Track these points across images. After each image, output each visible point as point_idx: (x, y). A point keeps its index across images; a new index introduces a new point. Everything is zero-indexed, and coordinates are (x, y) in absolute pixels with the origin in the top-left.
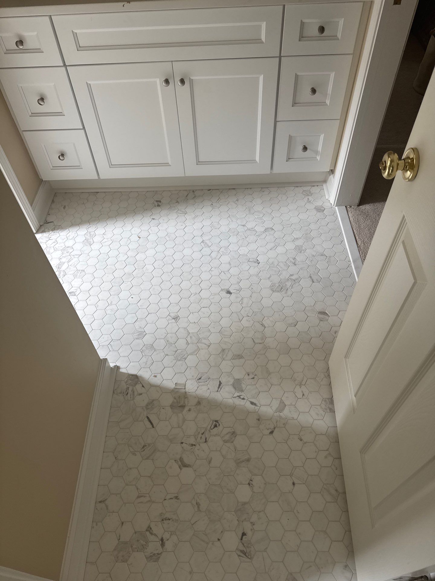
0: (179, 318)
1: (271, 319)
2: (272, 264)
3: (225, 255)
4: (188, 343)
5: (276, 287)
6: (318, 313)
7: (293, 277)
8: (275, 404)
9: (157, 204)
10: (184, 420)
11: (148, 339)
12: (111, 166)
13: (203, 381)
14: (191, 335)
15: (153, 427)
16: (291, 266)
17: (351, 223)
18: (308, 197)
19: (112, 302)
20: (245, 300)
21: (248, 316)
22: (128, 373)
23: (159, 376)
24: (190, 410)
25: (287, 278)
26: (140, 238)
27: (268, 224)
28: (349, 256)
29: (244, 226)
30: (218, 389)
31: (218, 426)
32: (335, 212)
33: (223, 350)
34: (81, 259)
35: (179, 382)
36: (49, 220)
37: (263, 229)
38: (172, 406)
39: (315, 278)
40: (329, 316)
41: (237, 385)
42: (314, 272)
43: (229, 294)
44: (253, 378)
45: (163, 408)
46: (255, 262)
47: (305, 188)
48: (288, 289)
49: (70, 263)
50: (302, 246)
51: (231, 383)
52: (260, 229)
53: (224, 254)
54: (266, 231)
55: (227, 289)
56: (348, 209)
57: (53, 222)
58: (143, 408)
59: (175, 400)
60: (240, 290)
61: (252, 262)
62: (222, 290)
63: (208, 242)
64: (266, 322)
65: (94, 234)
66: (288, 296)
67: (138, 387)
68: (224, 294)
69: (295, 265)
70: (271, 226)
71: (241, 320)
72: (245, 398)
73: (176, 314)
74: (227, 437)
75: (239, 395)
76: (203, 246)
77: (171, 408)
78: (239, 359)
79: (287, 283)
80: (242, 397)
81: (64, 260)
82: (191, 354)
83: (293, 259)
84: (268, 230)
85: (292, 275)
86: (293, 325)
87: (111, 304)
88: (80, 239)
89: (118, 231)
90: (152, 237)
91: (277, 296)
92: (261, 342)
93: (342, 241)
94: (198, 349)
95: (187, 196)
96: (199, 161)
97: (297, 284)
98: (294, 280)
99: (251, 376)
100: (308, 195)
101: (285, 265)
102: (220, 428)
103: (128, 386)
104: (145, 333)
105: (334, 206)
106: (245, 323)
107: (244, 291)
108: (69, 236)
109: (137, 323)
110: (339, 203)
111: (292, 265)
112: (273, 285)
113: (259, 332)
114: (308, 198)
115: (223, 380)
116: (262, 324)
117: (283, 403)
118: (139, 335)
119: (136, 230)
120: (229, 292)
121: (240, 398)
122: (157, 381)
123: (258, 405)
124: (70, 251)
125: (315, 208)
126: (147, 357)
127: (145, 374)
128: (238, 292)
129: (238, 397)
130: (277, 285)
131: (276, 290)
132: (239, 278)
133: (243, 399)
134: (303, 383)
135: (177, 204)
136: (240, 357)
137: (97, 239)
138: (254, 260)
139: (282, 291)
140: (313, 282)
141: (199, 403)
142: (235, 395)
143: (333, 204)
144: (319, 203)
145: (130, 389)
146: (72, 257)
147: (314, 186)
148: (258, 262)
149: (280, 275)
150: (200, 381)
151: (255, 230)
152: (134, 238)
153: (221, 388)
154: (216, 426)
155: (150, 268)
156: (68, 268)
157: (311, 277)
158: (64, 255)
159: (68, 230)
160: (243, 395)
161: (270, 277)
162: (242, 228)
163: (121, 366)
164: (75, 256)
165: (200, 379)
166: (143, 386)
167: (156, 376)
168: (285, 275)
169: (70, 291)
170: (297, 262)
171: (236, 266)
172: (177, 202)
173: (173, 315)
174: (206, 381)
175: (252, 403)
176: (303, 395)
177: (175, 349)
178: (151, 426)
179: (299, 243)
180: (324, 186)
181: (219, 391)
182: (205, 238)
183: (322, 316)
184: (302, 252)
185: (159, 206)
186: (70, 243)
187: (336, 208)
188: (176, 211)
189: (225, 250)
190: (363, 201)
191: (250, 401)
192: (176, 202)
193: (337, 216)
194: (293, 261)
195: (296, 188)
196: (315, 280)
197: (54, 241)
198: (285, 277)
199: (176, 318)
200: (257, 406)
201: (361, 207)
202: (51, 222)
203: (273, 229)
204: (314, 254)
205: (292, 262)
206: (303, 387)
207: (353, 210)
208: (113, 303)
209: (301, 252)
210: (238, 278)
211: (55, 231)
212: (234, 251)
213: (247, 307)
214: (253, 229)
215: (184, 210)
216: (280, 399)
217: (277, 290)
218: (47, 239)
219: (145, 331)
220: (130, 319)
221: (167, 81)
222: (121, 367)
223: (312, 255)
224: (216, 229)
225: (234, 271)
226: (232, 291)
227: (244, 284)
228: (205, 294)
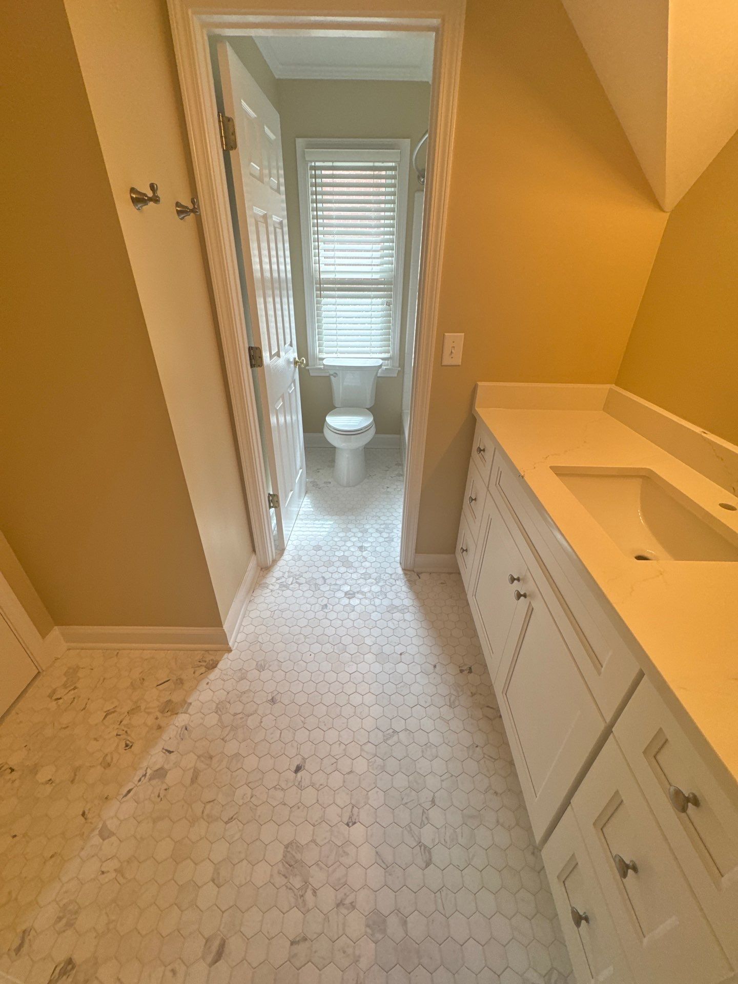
0: (272, 703)
1: (238, 835)
2: (344, 852)
3: (368, 765)
4: (235, 715)
5: (294, 853)
6: (222, 938)
7: (309, 894)
8: (112, 825)
9: (462, 668)
10: (149, 714)
11: (253, 674)
13: (182, 732)
14: (245, 718)
15: (157, 686)
16: (336, 896)
19: (309, 638)
20: (279, 794)
21: (251, 797)
22: (220, 661)
23: (206, 687)
24: (157, 718)
25: (310, 879)
27: (441, 855)
29: (433, 802)
30: (165, 750)
31: (126, 748)
33: (211, 758)
35: (191, 707)
36: (422, 575)
37: (427, 841)
38: (169, 701)
39: (302, 948)
40: (211, 965)
41: (159, 773)
42: (315, 952)
43: (295, 769)
44: (159, 796)
45: (171, 694)
46: (350, 818)
48: (286, 878)
49: (364, 600)
50: (384, 931)
51: (166, 766)
52: (428, 835)
53: (370, 764)
54: (423, 848)
55: (304, 766)
58: (179, 676)
59: (174, 704)
60: (300, 787)
61: (352, 812)
62: (304, 759)
63: (395, 738)
64: (234, 827)
65: (405, 612)
66: (271, 876)
67: (203, 670)
68: (297, 762)
69: (338, 905)
71: (250, 785)
72: (139, 783)
73: (279, 701)
74: (108, 758)
75: (147, 775)
76: (387, 732)
77: (167, 701)
78: (192, 779)
79: (298, 878)
80: (143, 778)
81: (368, 594)
82: (220, 719)
83: (351, 903)
84: (425, 852)
85: (314, 892)
86: (215, 876)
87: (305, 638)
88: (398, 602)
89: (412, 633)
90: (402, 668)
91: (276, 854)
92: (205, 813)
94: (224, 728)
97: (293, 902)
98: (302, 896)
99: (162, 793)
101: (339, 879)
102: (122, 750)
103: (208, 661)
104: (262, 670)
106: (241, 792)
107: (297, 793)
108: (401, 593)
109: (276, 662)
111: (339, 898)
112: (300, 848)
113: (222, 812)
115: (172, 756)
116: (232, 818)
117: (108, 837)
118: (261, 665)
119: (413, 650)
120: (298, 769)
121: (143, 776)
122: (202, 685)
123: (124, 799)
124: (380, 597)
126: (232, 675)
127: (213, 675)
128: (296, 784)
129: (144, 774)
130: (298, 856)
131: (287, 851)
132: (321, 787)
137: (398, 615)
138: (355, 817)
139: (284, 865)
140: (292, 943)
141: (159, 727)
142: (149, 770)
145: (203, 664)
148: (350, 824)
149: (318, 865)
150: (184, 729)
151: (422, 825)
152: (400, 649)
153: (165, 753)
154: (127, 745)
155: (352, 669)
157: (305, 939)
158: (375, 594)
159: (410, 591)
160: (144, 780)
161: (317, 844)
162: (427, 798)
164: (373, 602)
165: (186, 729)
166: (202, 674)
167: (208, 683)
168: (317, 877)
170: (345, 911)
171: (344, 782)
172: (473, 695)
173: (278, 697)
174: (180, 736)
175: (129, 792)
176: (103, 873)
177: (231, 702)
178: (159, 683)
179: (395, 927)
181: (163, 750)
182: (402, 736)
183: (215, 946)
184: (369, 931)
185: (462, 671)
186: (391, 595)
188: (454, 693)
189: (378, 765)
191: (133, 788)
192: (472, 693)
194: (347, 902)
196: (295, 948)
197: (395, 583)
198: (312, 877)
199: (273, 701)
200: (123, 797)
202: (419, 577)
203: (427, 865)
204: (364, 964)
205: (345, 899)
206: (114, 875)
210: (321, 785)
211: (407, 582)
212: (376, 781)
213: (268, 796)
214: (426, 822)
215: (456, 703)
216: (115, 832)
217: (288, 854)
218: (396, 579)
219: (264, 670)
222: (230, 654)
223: (359, 957)
224: (423, 752)
225: (336, 779)
226: (299, 774)
227: (309, 796)
228: (302, 735)
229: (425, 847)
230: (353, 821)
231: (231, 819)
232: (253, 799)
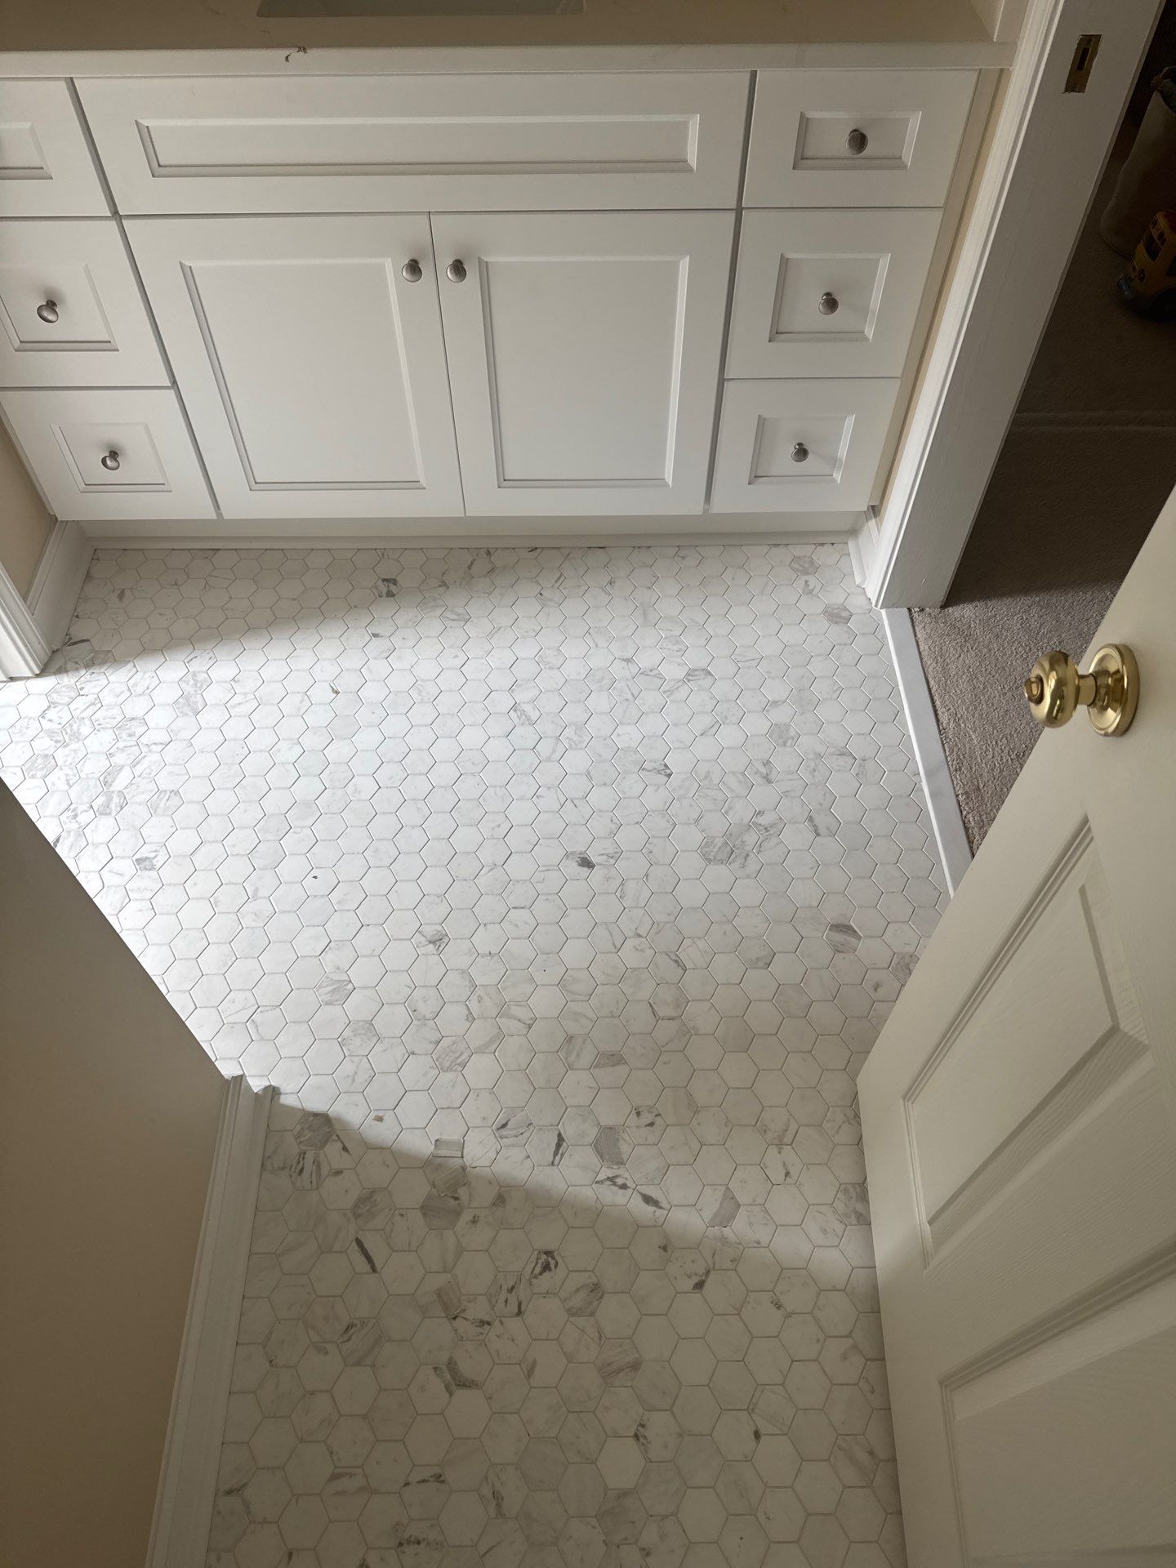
0: (446, 940)
1: (701, 944)
2: (706, 778)
3: (576, 749)
4: (470, 1018)
5: (715, 850)
6: (830, 930)
7: (764, 820)
8: (712, 1202)
9: (384, 590)
10: (460, 1250)
11: (358, 1005)
12: (255, 484)
13: (512, 1132)
14: (479, 991)
15: (374, 1269)
16: (759, 785)
17: (921, 659)
18: (804, 578)
19: (257, 890)
20: (631, 887)
21: (640, 936)
22: (304, 1110)
23: (389, 1117)
24: (474, 1221)
25: (746, 821)
26: (337, 693)
27: (696, 659)
28: (914, 758)
29: (628, 661)
30: (554, 1158)
31: (552, 1266)
32: (879, 626)
33: (570, 1039)
34: (170, 754)
35: (445, 1137)
36: (78, 632)
37: (681, 673)
38: (426, 1209)
39: (821, 821)
40: (859, 938)
41: (607, 1145)
42: (821, 804)
43: (585, 869)
44: (652, 1124)
45: (402, 1215)
46: (659, 772)
47: (798, 551)
48: (748, 855)
49: (139, 770)
50: (787, 726)
51: (591, 1139)
52: (672, 671)
53: (574, 746)
54: (690, 678)
55: (580, 854)
56: (916, 615)
57: (88, 640)
58: (345, 1215)
59: (434, 1190)
60: (616, 856)
61: (650, 771)
62: (567, 855)
63: (528, 708)
64: (690, 955)
65: (205, 680)
66: (748, 877)
67: (332, 1150)
68: (572, 868)
69: (770, 782)
70: (703, 664)
71: (618, 946)
72: (630, 1184)
73: (439, 928)
74: (577, 1301)
75: (611, 1176)
76: (516, 721)
77: (425, 1215)
78: (613, 1066)
79: (746, 837)
80: (620, 1181)
81: (119, 759)
82: (481, 1050)
83: (764, 765)
84: (696, 676)
85: (760, 813)
86: (761, 964)
87: (256, 897)
88: (167, 694)
89: (275, 670)
90: (372, 692)
91: (719, 874)
92: (674, 1014)
93: (898, 713)
94: (501, 1036)
95: (469, 568)
96: (506, 478)
97: (774, 841)
98: (766, 829)
99: (647, 1118)
100: (806, 573)
101: (740, 782)
102: (561, 1272)
103: (303, 1147)
104: (350, 987)
105: (876, 606)
106: (631, 957)
107: (627, 859)
108: (136, 685)
109: (329, 956)
110: (892, 598)
111: (761, 781)
112: (708, 843)
113: (667, 983)
114: (806, 582)
115: (569, 1132)
116: (676, 961)
117: (733, 1198)
118: (333, 991)
119: (326, 670)
120: (586, 863)
121: (615, 1184)
122: (382, 1133)
123: (664, 1204)
124: (139, 730)
125: (825, 612)
126: (356, 1060)
127: (352, 1112)
128: (612, 861)
129: (609, 1183)
130: (719, 842)
131: (715, 859)
132: (614, 820)
133: (624, 1187)
134: (787, 1139)
135: (441, 590)
136: (614, 1059)
137: (214, 694)
138: (657, 765)
139: (734, 861)
140: (818, 835)
141: (500, 1200)
142: (601, 1177)
143: (874, 601)
144: (836, 597)
145: (310, 1156)
146: (144, 749)
147: (822, 544)
148: (668, 772)
149: (726, 812)
150: (504, 1132)
151: (659, 676)
152: (322, 693)
153: (562, 1155)
154: (546, 1267)
155: (367, 786)
156: (131, 783)
157: (811, 819)
158: (121, 744)
159: (130, 665)
160: (624, 1175)
161: (700, 817)
162: (623, 668)
163: (284, 1088)
164: (154, 748)
165: (504, 1126)
166: (345, 1149)
167: (380, 1119)
168: (741, 813)
169: (138, 856)
170: (774, 774)
171: (605, 784)
172: (444, 584)
173: (429, 930)
174: (522, 1134)
175: (648, 1199)
176: (787, 1174)
177: (435, 1036)
178: (368, 1267)
179: (780, 715)
180: (851, 545)
181: (556, 1162)
182: (522, 696)
183: (839, 937)
184: (789, 743)
185: (390, 594)
186: (137, 707)
187: (883, 612)
188: (439, 611)
189: (575, 734)
190: (956, 595)
191: (641, 1194)
192: (440, 586)
193: (884, 636)
194: (763, 770)
195: (775, 550)
196: (822, 830)
197: (91, 698)
198: (742, 819)
199: (438, 941)
200: (660, 1208)
201: (950, 609)
202: (84, 641)
203: (709, 673)
204: (821, 749)
205: (761, 773)
206: (787, 1149)
207: (928, 620)
208: (260, 894)
209: (785, 744)
210: (612, 821)
211: (96, 670)
212: (602, 737)
213: (636, 907)
214: (656, 671)
215: (461, 611)
216: (723, 1188)
217: (718, 858)
218: (73, 695)
219: (350, 982)
220: (308, 943)
221: (414, 268)
222: (282, 1091)
223: (815, 753)
224: (551, 668)
225: (600, 798)
226: (594, 860)
227: (629, 838)
228: (519, 867)
229: (688, 674)
230: (663, 768)
231: (678, 962)
232: (642, 932)
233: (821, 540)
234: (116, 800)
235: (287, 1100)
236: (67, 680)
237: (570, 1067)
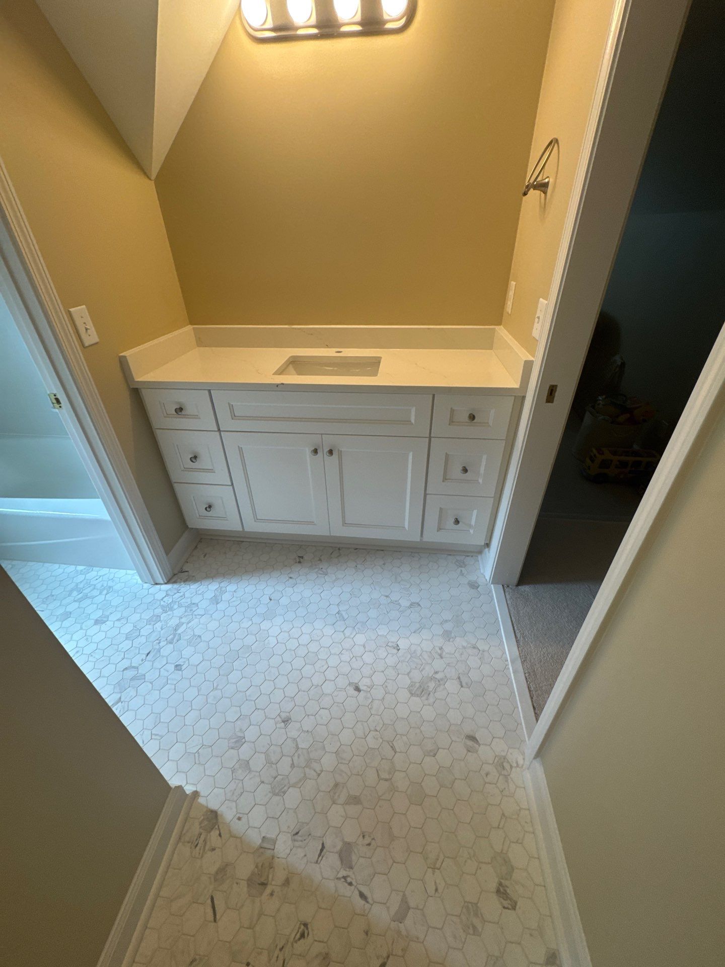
0: (290, 721)
1: (404, 738)
2: (414, 653)
3: (360, 634)
4: (293, 766)
5: (415, 689)
6: (465, 738)
7: (438, 676)
8: (395, 903)
9: (298, 560)
10: (261, 914)
11: (245, 751)
12: (256, 519)
13: (300, 838)
14: (300, 752)
15: (215, 921)
16: (437, 659)
17: (508, 607)
18: (460, 569)
19: (218, 685)
20: (376, 704)
21: (377, 731)
22: (207, 807)
23: (244, 819)
24: (272, 894)
25: (430, 676)
26: (271, 600)
27: (415, 598)
28: (506, 653)
29: (387, 596)
30: (318, 858)
31: (306, 935)
32: (491, 591)
33: (336, 785)
34: (203, 620)
35: (268, 836)
36: (185, 569)
37: (408, 604)
38: (250, 881)
39: (464, 680)
40: (479, 745)
41: (345, 855)
42: (464, 671)
43: (357, 692)
44: (369, 844)
45: (237, 883)
46: (394, 648)
47: (458, 558)
48: (430, 693)
49: (190, 624)
50: (451, 632)
51: (339, 848)
52: (405, 603)
53: (360, 632)
55: (356, 684)
56: (505, 588)
57: (188, 571)
58: (210, 878)
59: (256, 869)
60: (371, 687)
61: (390, 647)
62: (350, 684)
63: (344, 613)
64: (398, 745)
65: (224, 591)
66: (429, 705)
67: (214, 835)
68: (351, 691)
69: (442, 658)
70: (418, 601)
71: (366, 735)
72: (354, 883)
73: (288, 714)
75: (345, 875)
76: (338, 619)
77: (249, 885)
78: (355, 804)
79: (430, 684)
80: (349, 880)
81: (183, 620)
82: (294, 786)
83: (440, 649)
84: (414, 606)
85: (436, 673)
86: (432, 754)
87: (216, 689)
88: (210, 594)
89: (251, 588)
90: (284, 601)
91: (416, 702)
92: (387, 777)
93: (499, 630)
94: (305, 778)
95: (331, 554)
96: (346, 523)
97: (442, 687)
98: (439, 681)
99: (367, 840)
100: (461, 567)
101: (429, 656)
102: (309, 940)
103: (201, 831)
104: (244, 740)
105: (489, 583)
106: (372, 742)
107: (376, 689)
108: (199, 590)
109: (239, 722)
110: (496, 580)
111: (438, 657)
112: (412, 684)
113: (386, 759)
114: (461, 570)
115: (328, 843)
116: (392, 747)
117: (406, 902)
118: (236, 742)
119: (269, 591)
120: (358, 689)
121: (346, 881)
122: (238, 827)
123: (370, 900)
124: (194, 609)
125: (468, 583)
126: (237, 781)
127: (228, 813)
128: (369, 689)
129: (343, 880)
130: (418, 685)
131: (415, 693)
132: (373, 669)
133: (350, 884)
134: (438, 866)
135: (319, 562)
136: (355, 800)
137: (226, 597)
138: (394, 645)
139: (423, 696)
140: (462, 686)
141: (287, 882)
142: (340, 875)
143: (488, 581)
144: (472, 578)
145: (202, 837)
146: (194, 617)
147: (468, 556)
148: (398, 648)
149: (422, 671)
150: (296, 837)
151: (399, 604)
152: (266, 599)
153: (322, 857)
154: (303, 936)
155: (273, 641)
156: (184, 631)
157: (459, 678)
158: (186, 614)
159: (200, 582)
160: (351, 876)
161: (410, 672)
162: (385, 600)
163: (202, 794)
164: (197, 616)
165: (297, 833)
166: (220, 835)
167: (239, 819)
168: (428, 671)
169: (177, 664)
170: (444, 653)
171: (370, 651)
172: (320, 560)
173: (284, 715)
174: (305, 840)
175: (362, 895)
176: (436, 890)
177: (275, 774)
178: (212, 919)
179: (448, 626)
180: (479, 557)
181: (319, 862)
182: (343, 608)
183: (470, 743)
184: (451, 640)
185: (300, 562)
186: (196, 600)
187: (492, 586)
188: (316, 570)
189: (361, 626)
190: (522, 580)
191: (359, 891)
193: (493, 596)
194: (439, 652)
195: (449, 557)
196: (464, 684)
197: (181, 594)
198: (428, 675)
199: (286, 721)
200: (368, 902)
201: (520, 587)
202: (186, 571)
203: (419, 605)
204: (465, 644)
206: (437, 873)
207: (511, 591)
208: (219, 687)
209: (449, 640)
210: (371, 669)
211: (187, 583)
212: (372, 629)
213: (377, 715)
214: (398, 602)
215: (325, 571)
216: (401, 894)
218: (176, 592)
219: (244, 738)
220: (232, 716)
223: (462, 646)
224: (356, 597)
225: (368, 658)
226: (361, 688)
227: (379, 679)
228: (328, 688)
229: (411, 605)
230: (396, 646)
231: (393, 747)
232: (378, 729)
233: (469, 554)
234: (177, 637)
235: (201, 800)
236: (176, 586)
237: (334, 803)
